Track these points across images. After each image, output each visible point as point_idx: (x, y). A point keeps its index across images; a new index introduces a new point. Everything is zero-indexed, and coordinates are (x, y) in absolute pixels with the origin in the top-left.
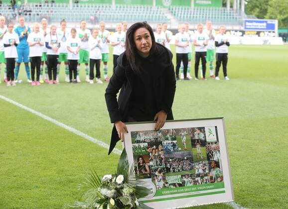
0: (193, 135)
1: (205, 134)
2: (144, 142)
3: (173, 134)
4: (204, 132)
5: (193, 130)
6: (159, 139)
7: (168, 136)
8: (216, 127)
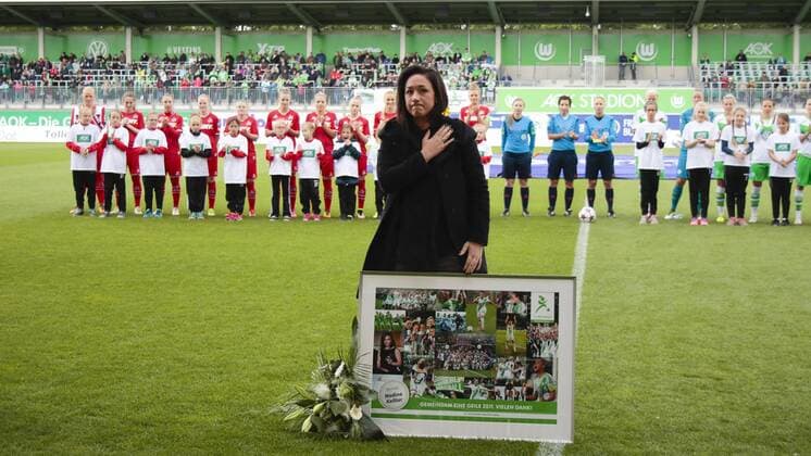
0: (503, 305)
1: (529, 306)
2: (400, 308)
3: (459, 298)
4: (529, 301)
5: (505, 296)
6: (429, 306)
7: (450, 301)
8: (557, 295)
